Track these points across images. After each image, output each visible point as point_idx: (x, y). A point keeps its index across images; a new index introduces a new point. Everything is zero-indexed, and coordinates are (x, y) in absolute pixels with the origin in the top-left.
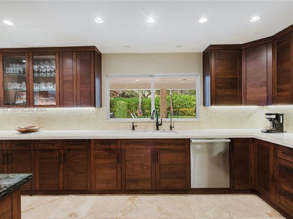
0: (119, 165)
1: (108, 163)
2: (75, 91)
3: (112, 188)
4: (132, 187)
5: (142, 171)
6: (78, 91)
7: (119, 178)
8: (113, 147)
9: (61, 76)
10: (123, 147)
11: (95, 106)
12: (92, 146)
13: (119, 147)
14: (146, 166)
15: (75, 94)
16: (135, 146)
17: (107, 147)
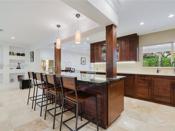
0: (150, 88)
1: (143, 86)
2: (127, 54)
3: (146, 98)
4: (158, 99)
5: (164, 92)
6: (128, 54)
7: (150, 93)
8: (146, 78)
9: (121, 48)
10: (153, 79)
11: (136, 60)
12: (136, 77)
13: (150, 79)
14: (167, 90)
15: (127, 55)
16: (159, 79)
17: (144, 78)
